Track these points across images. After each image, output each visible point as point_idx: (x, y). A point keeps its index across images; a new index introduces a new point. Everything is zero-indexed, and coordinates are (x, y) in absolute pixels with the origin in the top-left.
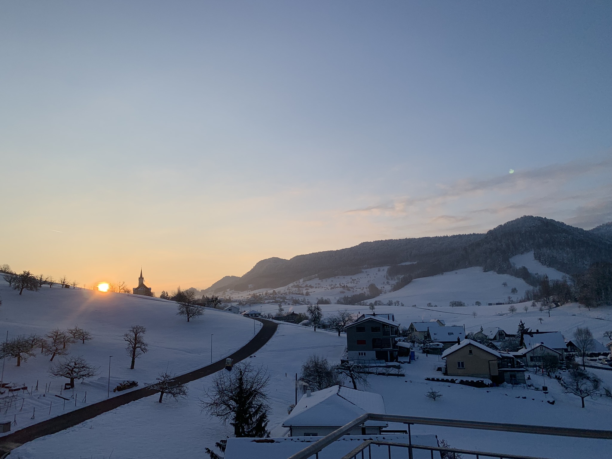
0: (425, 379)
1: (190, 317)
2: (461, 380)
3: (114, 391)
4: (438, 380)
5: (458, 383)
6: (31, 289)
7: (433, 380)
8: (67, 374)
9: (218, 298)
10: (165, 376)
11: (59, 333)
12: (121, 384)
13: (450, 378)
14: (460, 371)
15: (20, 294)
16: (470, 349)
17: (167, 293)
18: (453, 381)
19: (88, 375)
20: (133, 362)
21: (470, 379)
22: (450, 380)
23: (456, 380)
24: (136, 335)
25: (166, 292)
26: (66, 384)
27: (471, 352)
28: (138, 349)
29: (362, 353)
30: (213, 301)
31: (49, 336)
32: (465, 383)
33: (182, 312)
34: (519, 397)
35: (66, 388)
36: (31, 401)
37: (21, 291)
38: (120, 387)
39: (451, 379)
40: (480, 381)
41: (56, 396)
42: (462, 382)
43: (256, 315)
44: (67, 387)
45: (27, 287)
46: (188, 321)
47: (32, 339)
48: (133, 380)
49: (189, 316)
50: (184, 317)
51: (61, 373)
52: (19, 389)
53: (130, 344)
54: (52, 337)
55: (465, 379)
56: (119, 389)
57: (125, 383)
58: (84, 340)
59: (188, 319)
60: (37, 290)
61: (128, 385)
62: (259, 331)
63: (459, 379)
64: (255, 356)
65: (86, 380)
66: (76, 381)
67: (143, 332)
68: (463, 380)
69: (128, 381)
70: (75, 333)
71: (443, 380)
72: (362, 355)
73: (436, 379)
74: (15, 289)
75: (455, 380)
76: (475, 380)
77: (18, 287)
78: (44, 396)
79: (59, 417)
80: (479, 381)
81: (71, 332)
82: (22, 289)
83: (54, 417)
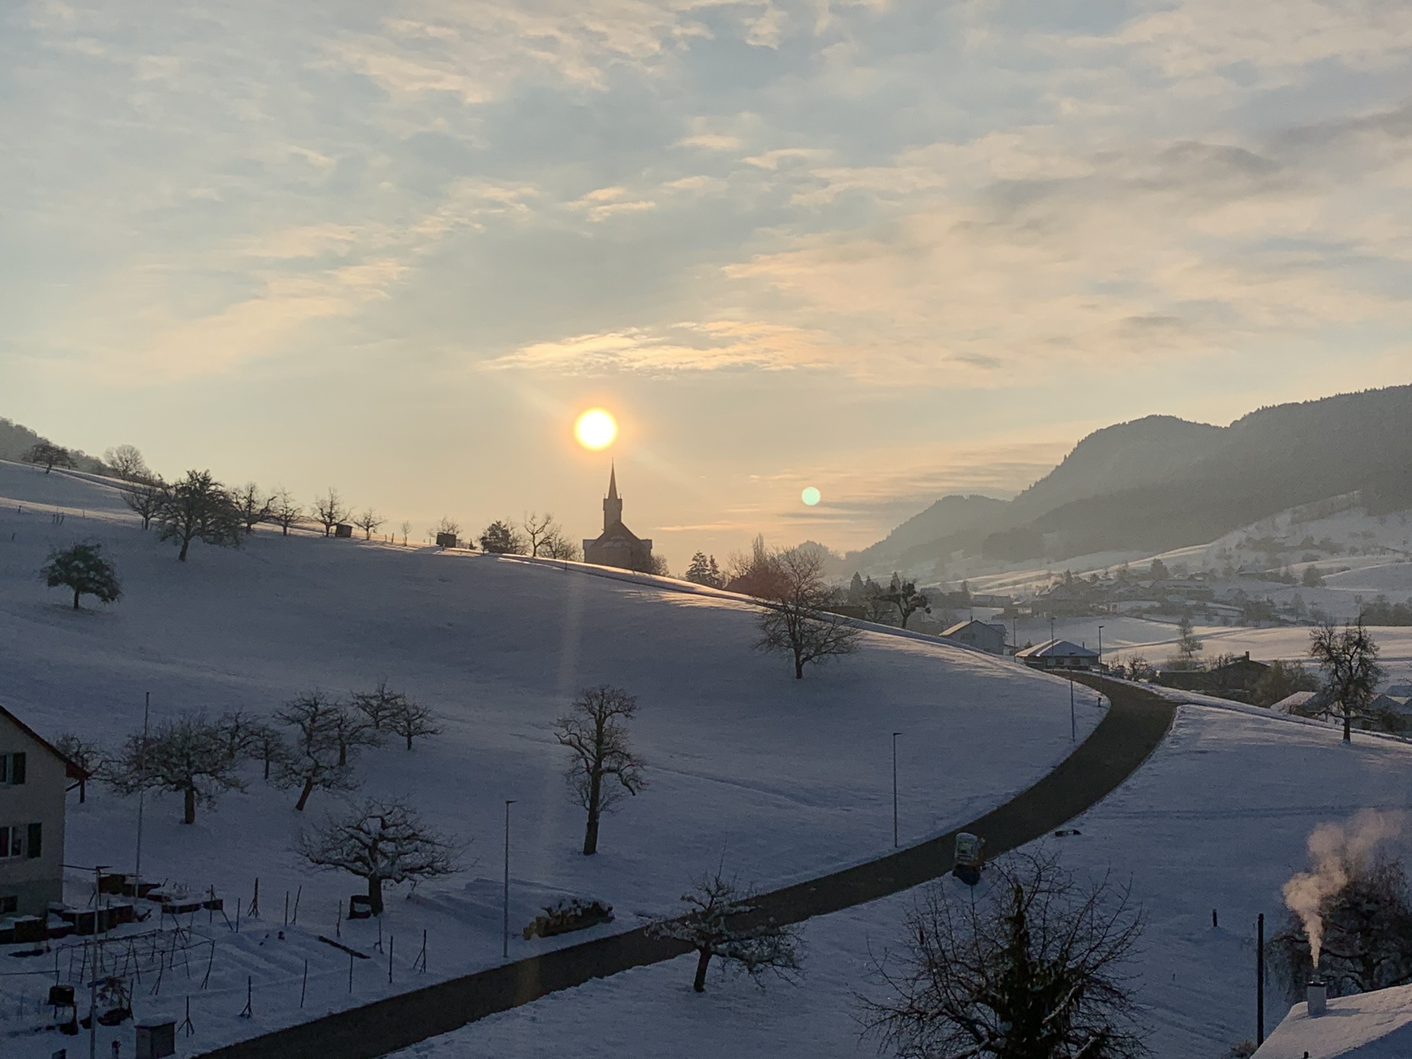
1: (805, 660)
3: (528, 935)
6: (219, 541)
8: (356, 860)
9: (918, 588)
10: (713, 889)
11: (316, 706)
12: (549, 910)
15: (182, 556)
17: (712, 561)
19: (431, 869)
20: (592, 826)
24: (600, 723)
25: (709, 559)
26: (355, 899)
28: (609, 779)
30: (898, 596)
31: (288, 718)
33: (774, 641)
35: (353, 915)
36: (237, 952)
37: (185, 547)
38: (548, 922)
41: (322, 939)
43: (1079, 662)
44: (361, 908)
45: (202, 532)
46: (799, 675)
47: (231, 724)
48: (595, 897)
49: (802, 657)
50: (784, 658)
51: (336, 857)
52: (195, 907)
53: (578, 758)
54: (299, 721)
56: (549, 928)
57: (565, 907)
58: (409, 736)
59: (799, 666)
60: (238, 543)
61: (576, 915)
62: (1094, 728)
64: (1076, 833)
65: (426, 886)
66: (391, 892)
67: (628, 711)
69: (575, 902)
70: (380, 709)
74: (163, 539)
77: (173, 530)
78: (281, 936)
79: (332, 1017)
81: (364, 703)
82: (186, 540)
83: (317, 1015)
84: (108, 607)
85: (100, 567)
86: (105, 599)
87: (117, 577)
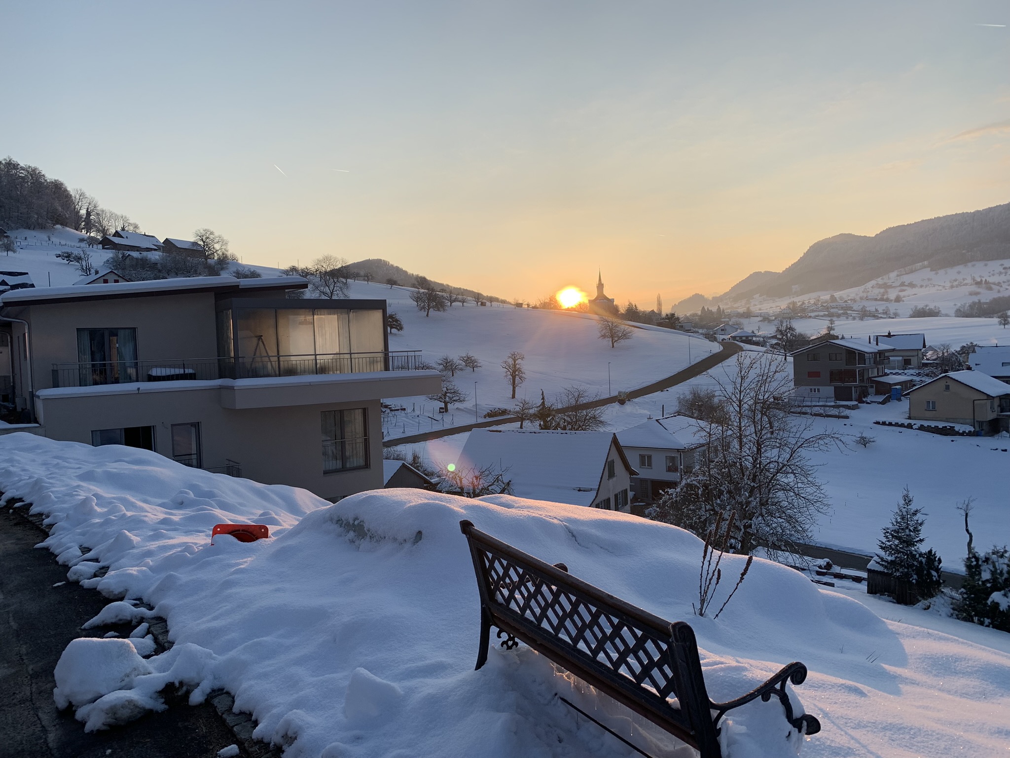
0: (874, 423)
2: (921, 425)
3: (485, 417)
4: (890, 424)
5: (916, 429)
6: (439, 310)
7: (884, 423)
8: (440, 398)
11: (449, 360)
12: (491, 411)
13: (906, 422)
14: (929, 414)
15: (427, 315)
16: (947, 384)
18: (910, 426)
19: (460, 401)
20: (514, 391)
21: (933, 424)
22: (906, 424)
23: (915, 424)
24: (515, 362)
26: (440, 408)
27: (947, 387)
28: (517, 378)
29: (815, 389)
31: (439, 364)
32: (926, 428)
34: (997, 449)
35: (440, 412)
36: (407, 420)
37: (428, 312)
39: (908, 423)
40: (948, 427)
41: (429, 417)
42: (922, 428)
44: (441, 410)
45: (433, 307)
46: (613, 347)
48: (505, 407)
49: (614, 340)
51: (436, 398)
52: (398, 410)
53: (507, 372)
54: (442, 364)
55: (926, 424)
56: (490, 415)
57: (496, 410)
58: (473, 368)
59: (613, 344)
60: (444, 310)
61: (500, 412)
63: (919, 423)
64: (667, 390)
65: (458, 405)
66: (449, 406)
67: (522, 358)
68: (923, 425)
69: (499, 409)
70: (467, 360)
71: (897, 425)
72: (815, 391)
73: (887, 423)
74: (421, 310)
75: (912, 424)
76: (941, 425)
78: (418, 416)
79: (426, 433)
80: (946, 427)
81: (462, 359)
82: (428, 310)
83: (421, 433)
84: (401, 332)
85: (397, 321)
86: (399, 330)
87: (402, 323)
